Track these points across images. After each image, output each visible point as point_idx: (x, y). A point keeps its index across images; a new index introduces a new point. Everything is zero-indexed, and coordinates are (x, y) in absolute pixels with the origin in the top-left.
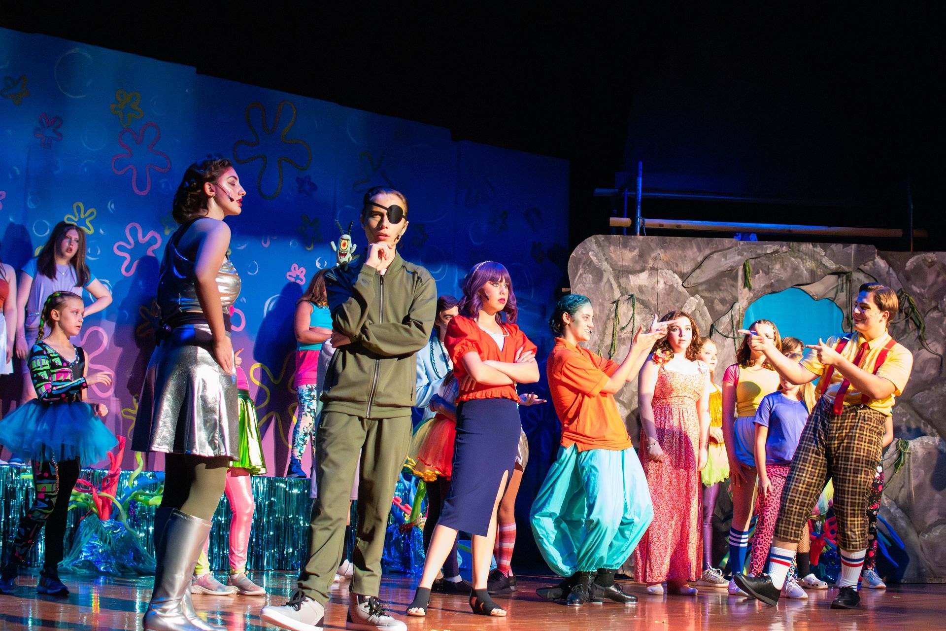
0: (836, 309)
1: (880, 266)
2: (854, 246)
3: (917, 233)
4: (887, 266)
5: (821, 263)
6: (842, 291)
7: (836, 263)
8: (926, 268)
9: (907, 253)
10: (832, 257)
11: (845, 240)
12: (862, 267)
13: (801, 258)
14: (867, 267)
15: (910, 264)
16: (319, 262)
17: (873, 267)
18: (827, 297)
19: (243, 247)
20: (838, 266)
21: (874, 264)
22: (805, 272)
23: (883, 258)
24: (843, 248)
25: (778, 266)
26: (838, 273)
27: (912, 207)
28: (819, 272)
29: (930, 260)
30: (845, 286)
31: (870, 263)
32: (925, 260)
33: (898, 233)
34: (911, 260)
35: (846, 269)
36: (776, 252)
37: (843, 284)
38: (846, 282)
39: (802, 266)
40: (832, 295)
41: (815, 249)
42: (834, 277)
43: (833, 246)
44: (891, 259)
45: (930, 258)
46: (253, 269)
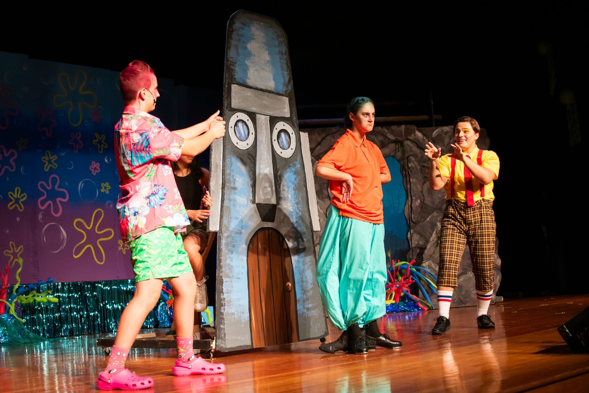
0: (396, 162)
1: (418, 136)
2: (403, 126)
3: (435, 117)
4: (423, 136)
5: (386, 137)
6: (399, 152)
7: (394, 136)
8: (444, 135)
9: (432, 128)
10: (392, 133)
11: (399, 124)
12: (409, 137)
13: (375, 135)
14: (412, 138)
15: (434, 134)
16: (107, 159)
17: (415, 137)
18: (391, 155)
19: (63, 154)
20: (396, 138)
21: (415, 135)
22: (378, 142)
23: (420, 131)
24: (398, 127)
26: (396, 142)
27: (432, 103)
28: (386, 141)
29: (445, 131)
30: (400, 149)
31: (413, 135)
32: (442, 131)
33: (426, 117)
34: (435, 132)
35: (400, 139)
37: (399, 147)
38: (401, 147)
39: (376, 140)
40: (393, 154)
41: (383, 129)
42: (393, 145)
43: (393, 127)
44: (424, 132)
45: (445, 129)
46: (70, 166)
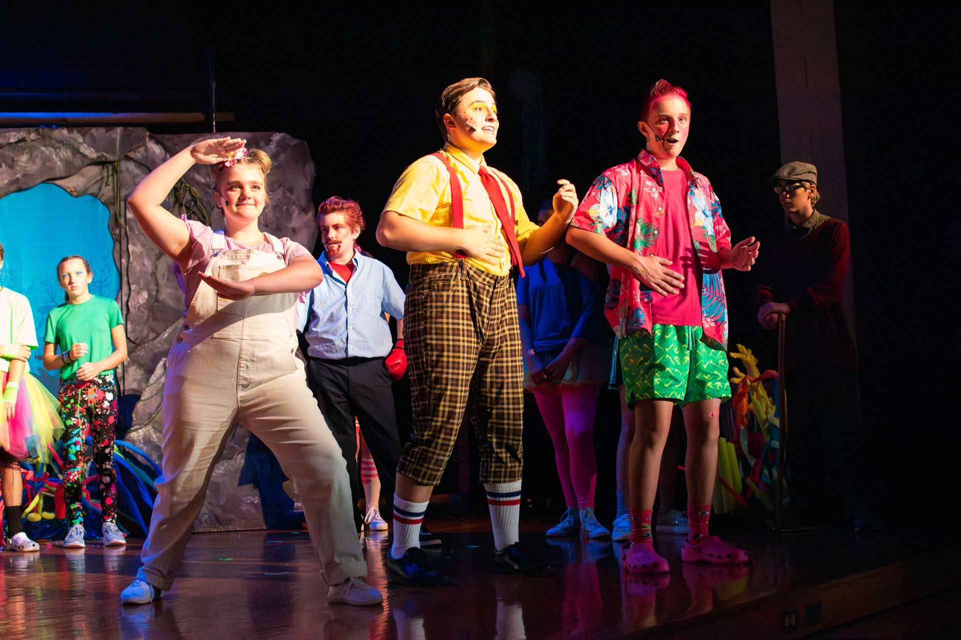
0: (101, 207)
1: (154, 152)
2: (119, 130)
4: (164, 152)
5: (78, 152)
6: (107, 184)
7: (97, 151)
10: (94, 143)
11: (109, 125)
12: (131, 154)
13: (52, 146)
14: (138, 155)
17: (145, 154)
18: (89, 192)
20: (99, 154)
21: (146, 149)
22: (59, 163)
23: (158, 142)
24: (107, 131)
25: (24, 158)
26: (100, 163)
28: (78, 162)
30: (110, 178)
31: (142, 149)
33: (199, 116)
35: (110, 157)
36: (23, 140)
37: (108, 176)
38: (113, 175)
39: (54, 157)
40: (94, 189)
41: (71, 135)
42: (96, 169)
43: (94, 131)
44: (167, 143)
